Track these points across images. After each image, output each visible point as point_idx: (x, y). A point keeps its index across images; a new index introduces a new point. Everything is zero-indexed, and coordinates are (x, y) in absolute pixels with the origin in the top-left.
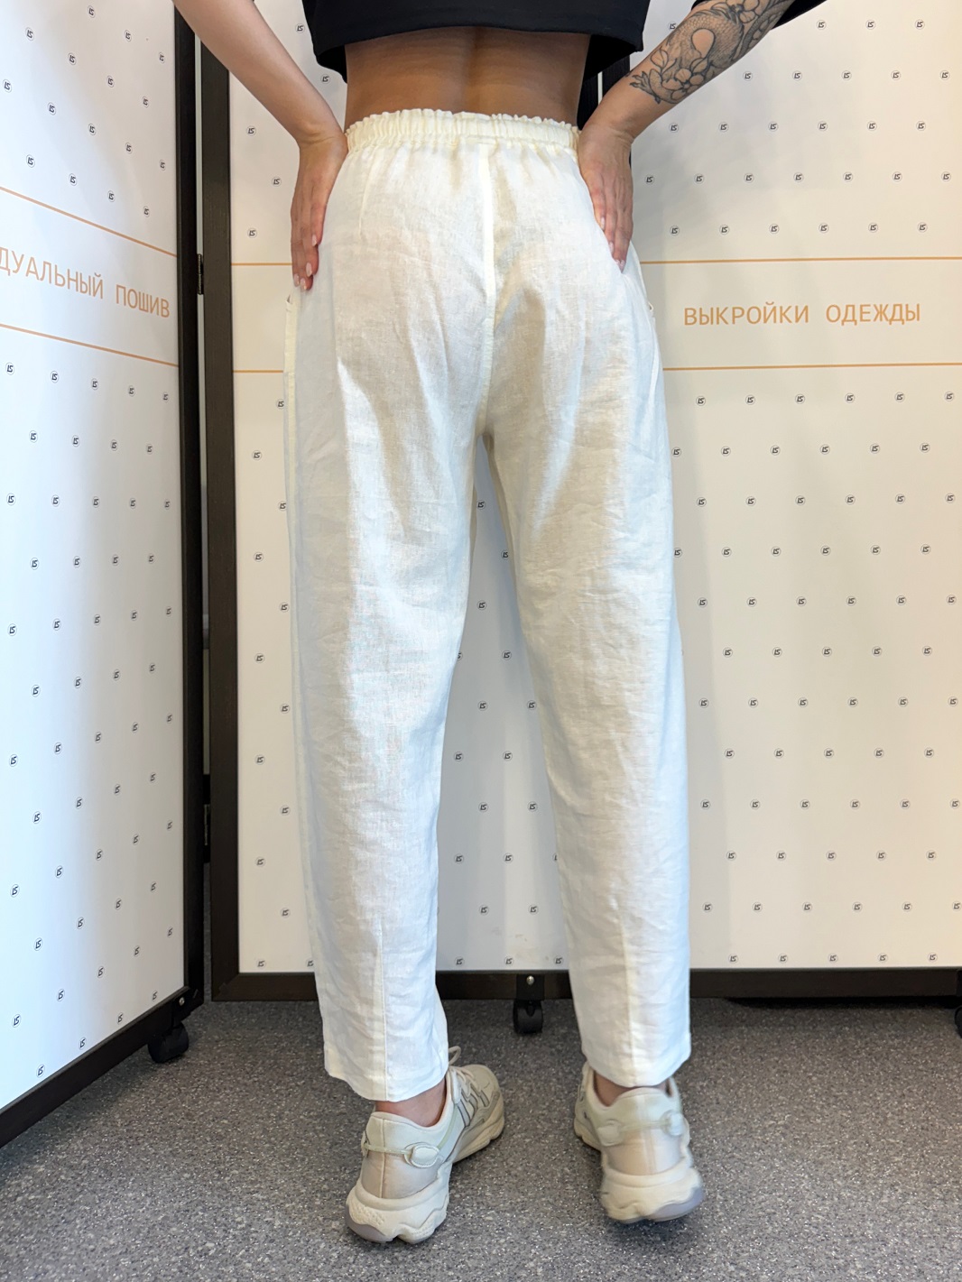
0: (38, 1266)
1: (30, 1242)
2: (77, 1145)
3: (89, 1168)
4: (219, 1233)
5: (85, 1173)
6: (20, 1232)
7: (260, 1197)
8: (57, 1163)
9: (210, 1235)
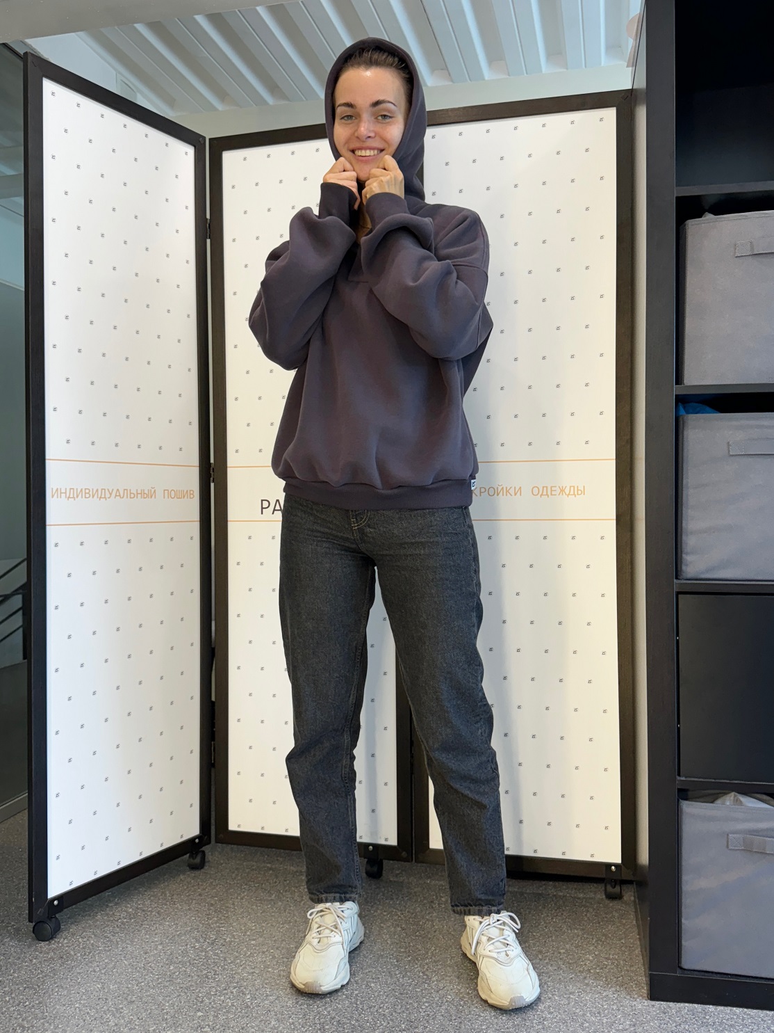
0: (125, 945)
1: (122, 937)
2: (148, 902)
3: (151, 912)
4: (202, 940)
5: (149, 913)
6: (118, 933)
7: (223, 929)
8: (137, 908)
9: (197, 941)
